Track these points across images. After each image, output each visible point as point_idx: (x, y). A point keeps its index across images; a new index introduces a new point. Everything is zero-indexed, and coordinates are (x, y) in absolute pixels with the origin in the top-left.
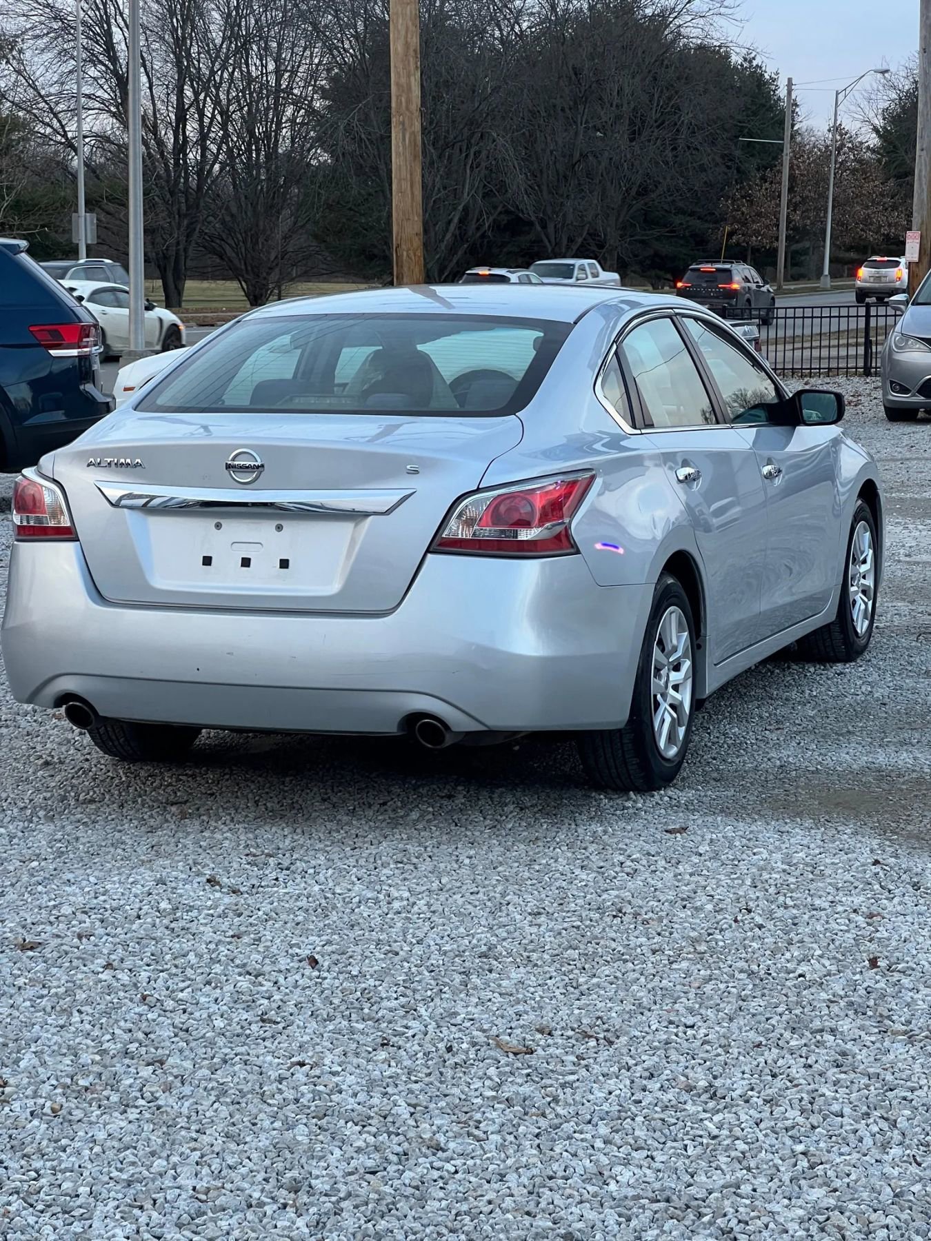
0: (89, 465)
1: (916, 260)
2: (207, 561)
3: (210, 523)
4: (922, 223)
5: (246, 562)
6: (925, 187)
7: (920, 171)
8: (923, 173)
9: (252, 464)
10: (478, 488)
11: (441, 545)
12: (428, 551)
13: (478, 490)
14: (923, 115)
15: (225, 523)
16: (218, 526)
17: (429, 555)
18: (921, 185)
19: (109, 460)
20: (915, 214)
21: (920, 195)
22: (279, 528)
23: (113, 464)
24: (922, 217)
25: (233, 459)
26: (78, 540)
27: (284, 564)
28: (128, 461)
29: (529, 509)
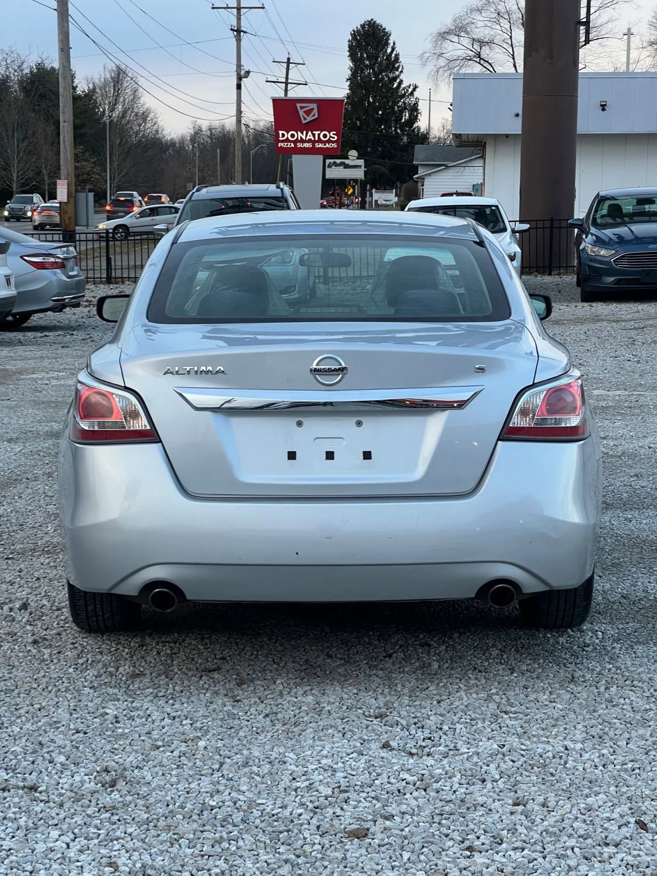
0: (165, 373)
1: (66, 200)
2: (292, 456)
3: (291, 422)
4: (68, 174)
5: (330, 455)
6: (68, 148)
7: (64, 137)
8: (67, 138)
9: (337, 367)
10: (534, 384)
11: (509, 433)
12: (499, 439)
13: (534, 385)
14: (63, 96)
15: (306, 421)
16: (300, 424)
17: (499, 442)
18: (65, 147)
19: (188, 368)
20: (62, 168)
21: (65, 154)
22: (359, 424)
23: (192, 372)
24: (68, 170)
25: (317, 365)
26: (161, 441)
27: (367, 455)
28: (210, 368)
29: (572, 398)
